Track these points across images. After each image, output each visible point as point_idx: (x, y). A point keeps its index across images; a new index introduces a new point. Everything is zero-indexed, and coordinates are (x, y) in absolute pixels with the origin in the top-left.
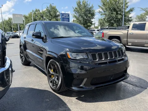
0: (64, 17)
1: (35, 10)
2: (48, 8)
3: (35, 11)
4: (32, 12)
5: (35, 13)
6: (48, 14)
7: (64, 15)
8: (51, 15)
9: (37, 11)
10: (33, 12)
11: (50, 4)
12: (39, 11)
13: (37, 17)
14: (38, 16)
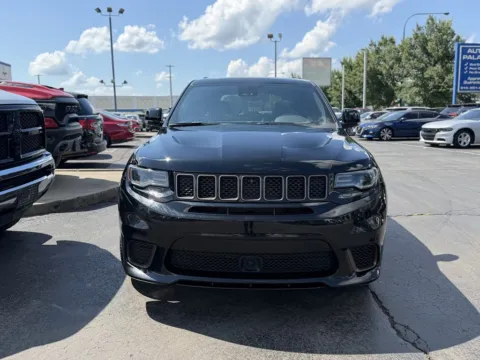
0: (470, 57)
1: (377, 40)
2: (419, 29)
3: (377, 44)
4: (367, 46)
5: (377, 51)
6: (418, 51)
7: (469, 51)
8: (429, 55)
9: (385, 42)
10: (373, 48)
11: (427, 17)
12: (394, 43)
13: (382, 63)
14: (385, 61)
